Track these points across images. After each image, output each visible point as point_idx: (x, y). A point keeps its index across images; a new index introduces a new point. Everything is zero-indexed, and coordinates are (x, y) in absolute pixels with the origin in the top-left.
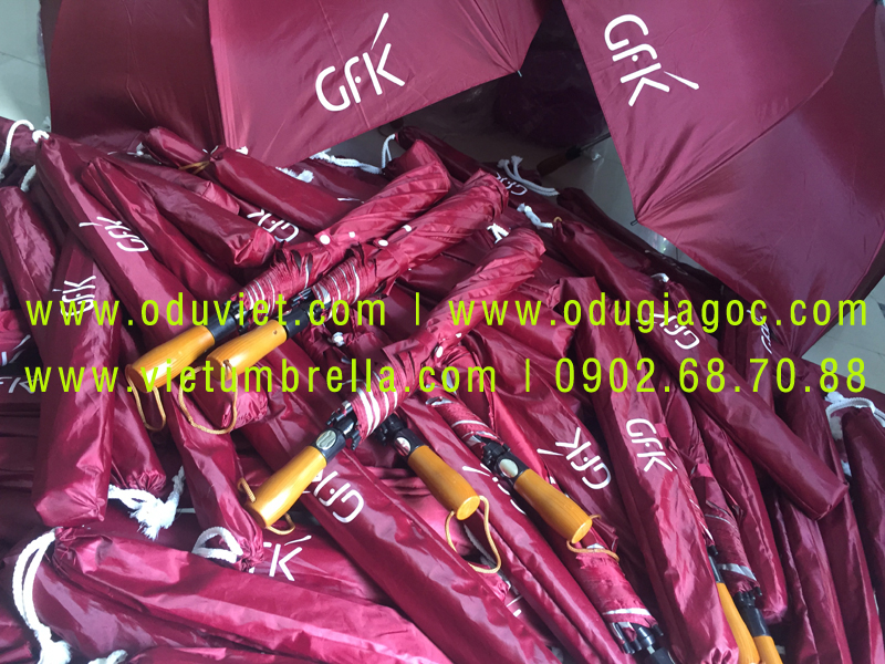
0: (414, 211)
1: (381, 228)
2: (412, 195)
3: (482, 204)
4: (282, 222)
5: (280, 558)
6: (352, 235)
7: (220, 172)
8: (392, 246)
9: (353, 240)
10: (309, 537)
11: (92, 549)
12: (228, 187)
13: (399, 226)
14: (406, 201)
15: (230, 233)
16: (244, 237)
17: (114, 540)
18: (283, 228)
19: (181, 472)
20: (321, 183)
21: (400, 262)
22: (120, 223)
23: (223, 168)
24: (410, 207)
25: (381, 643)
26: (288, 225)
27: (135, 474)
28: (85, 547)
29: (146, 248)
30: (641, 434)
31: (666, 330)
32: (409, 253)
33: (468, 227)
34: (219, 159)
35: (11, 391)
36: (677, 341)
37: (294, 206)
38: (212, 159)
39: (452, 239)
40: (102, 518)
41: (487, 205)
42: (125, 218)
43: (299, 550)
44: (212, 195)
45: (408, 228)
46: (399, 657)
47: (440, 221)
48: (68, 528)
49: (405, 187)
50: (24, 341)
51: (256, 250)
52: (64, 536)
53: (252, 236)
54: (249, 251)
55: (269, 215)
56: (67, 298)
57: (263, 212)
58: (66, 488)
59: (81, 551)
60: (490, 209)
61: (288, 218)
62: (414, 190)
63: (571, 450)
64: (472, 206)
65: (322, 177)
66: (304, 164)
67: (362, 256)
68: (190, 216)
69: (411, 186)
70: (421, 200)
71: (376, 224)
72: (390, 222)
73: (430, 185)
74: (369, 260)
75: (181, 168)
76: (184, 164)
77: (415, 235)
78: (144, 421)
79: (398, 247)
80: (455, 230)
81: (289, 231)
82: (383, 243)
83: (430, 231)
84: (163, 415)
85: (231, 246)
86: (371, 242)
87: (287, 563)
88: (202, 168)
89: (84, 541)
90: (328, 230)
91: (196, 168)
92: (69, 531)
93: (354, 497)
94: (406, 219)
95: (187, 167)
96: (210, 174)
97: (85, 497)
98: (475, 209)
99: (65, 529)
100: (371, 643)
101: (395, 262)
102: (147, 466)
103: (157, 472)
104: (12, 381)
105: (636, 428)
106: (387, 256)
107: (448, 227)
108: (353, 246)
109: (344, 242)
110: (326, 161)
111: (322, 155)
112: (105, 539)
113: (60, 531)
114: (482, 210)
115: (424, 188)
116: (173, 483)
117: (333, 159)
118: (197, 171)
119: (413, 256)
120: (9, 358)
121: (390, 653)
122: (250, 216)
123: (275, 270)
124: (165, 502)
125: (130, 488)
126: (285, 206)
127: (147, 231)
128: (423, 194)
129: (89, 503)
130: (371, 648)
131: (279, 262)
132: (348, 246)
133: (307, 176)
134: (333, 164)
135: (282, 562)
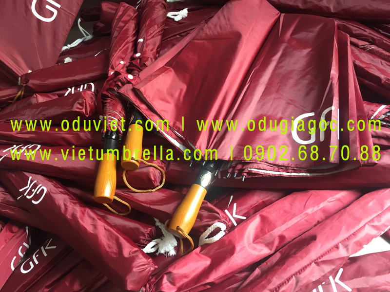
0: (134, 32)
1: (129, 50)
2: (127, 25)
3: (158, 5)
4: (82, 86)
5: (232, 215)
6: (122, 62)
7: (34, 87)
8: (143, 53)
9: (124, 65)
10: (232, 197)
11: (165, 283)
12: (45, 90)
13: (135, 43)
14: (127, 30)
15: (72, 105)
16: (80, 102)
17: (170, 270)
18: (85, 88)
19: (156, 219)
20: (78, 59)
21: (152, 57)
22: (15, 146)
23: (33, 84)
24: (131, 32)
25: (309, 208)
26: (86, 85)
27: (142, 237)
28: (162, 285)
29: (39, 146)
32: (151, 51)
33: (162, 21)
34: (27, 82)
35: (45, 255)
37: (80, 74)
38: (24, 85)
39: (161, 31)
40: (156, 267)
41: (160, 4)
42: (15, 141)
43: (235, 205)
44: (41, 99)
45: (141, 40)
46: (320, 208)
47: (150, 26)
48: (146, 285)
49: (121, 24)
50: (27, 231)
51: (90, 103)
52: (148, 290)
54: (88, 105)
55: (73, 88)
56: (29, 196)
57: (70, 89)
58: (132, 269)
59: (163, 288)
60: (163, 6)
61: (83, 82)
62: (126, 22)
64: (156, 9)
65: (76, 56)
66: (62, 57)
67: (137, 67)
68: (45, 115)
69: (123, 22)
70: (131, 26)
71: (125, 52)
72: (130, 45)
73: (129, 15)
74: (142, 66)
75: (13, 101)
76: (12, 99)
77: (147, 40)
78: (117, 213)
79: (146, 51)
80: (159, 26)
81: (89, 87)
82: (138, 55)
83: (151, 34)
84: (127, 204)
85: (78, 110)
86: (133, 58)
87: (236, 214)
88: (23, 93)
89: (159, 284)
90: (110, 68)
91: (20, 96)
92: (148, 286)
94: (135, 38)
95: (16, 98)
96: (30, 92)
97: (142, 266)
98: (158, 10)
99: (145, 286)
100: (305, 213)
101: (151, 59)
102: (143, 230)
103: (150, 229)
104: (41, 251)
106: (146, 59)
107: (156, 26)
108: (127, 67)
109: (123, 68)
110: (67, 49)
111: (64, 48)
112: (166, 274)
113: (144, 289)
114: (160, 8)
115: (129, 18)
116: (158, 226)
117: (69, 46)
118: (22, 97)
119: (155, 50)
120: (28, 244)
121: (316, 209)
122: (66, 95)
124: (164, 237)
125: (146, 245)
126: (77, 78)
127: (31, 138)
128: (131, 21)
129: (147, 266)
130: (307, 214)
132: (125, 69)
133: (68, 60)
134: (71, 48)
135: (234, 215)
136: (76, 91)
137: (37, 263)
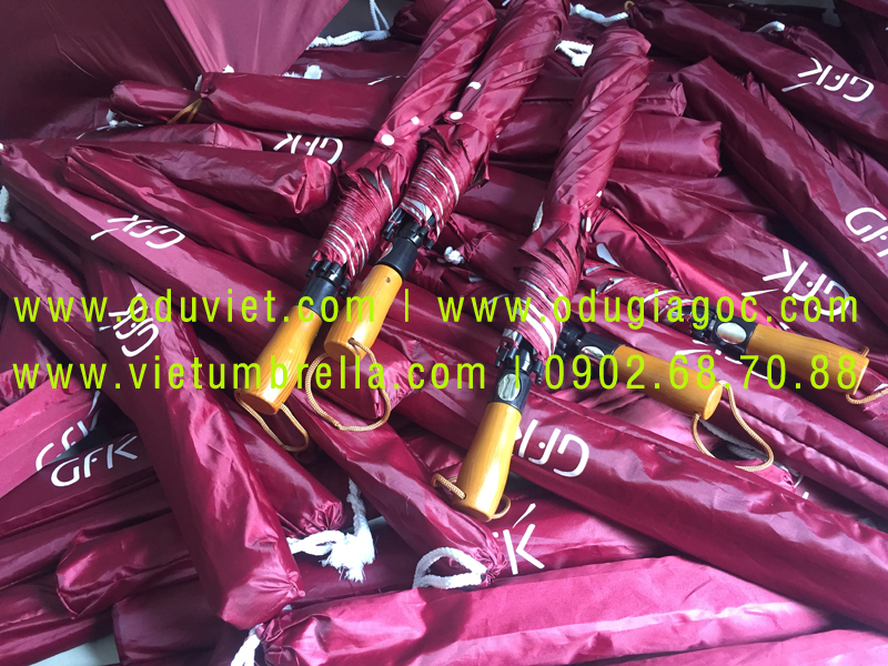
0: (470, 61)
1: (443, 99)
2: (460, 41)
3: (545, 19)
4: (317, 140)
5: (515, 546)
6: (416, 121)
7: (219, 107)
8: (469, 115)
9: (420, 127)
10: (532, 507)
11: (310, 637)
12: (238, 122)
13: (462, 87)
14: (456, 52)
15: (276, 178)
16: (295, 175)
17: (330, 613)
18: (323, 146)
19: (353, 487)
20: (335, 75)
21: (485, 130)
22: (136, 217)
23: (221, 101)
24: (463, 59)
25: (693, 607)
26: (326, 140)
27: (307, 516)
28: (300, 638)
29: (182, 237)
30: (869, 227)
31: (826, 87)
32: (489, 116)
33: (540, 56)
34: (211, 91)
35: (110, 466)
36: (845, 96)
37: (325, 114)
38: (203, 95)
39: (529, 78)
40: (302, 593)
41: (551, 17)
42: (140, 209)
43: (531, 527)
44: (224, 139)
45: (475, 85)
46: (720, 616)
47: (508, 60)
48: (269, 622)
49: (448, 35)
50: (95, 401)
51: (314, 185)
52: (269, 635)
53: (304, 171)
54: (307, 191)
55: (299, 137)
56: (123, 333)
57: (290, 136)
58: (247, 580)
59: (299, 645)
60: (555, 22)
61: (323, 131)
62: (460, 34)
63: (787, 280)
64: (537, 26)
65: (332, 66)
66: (304, 60)
67: (442, 143)
68: (216, 176)
69: (455, 31)
70: (470, 45)
71: (433, 98)
72: (449, 88)
73: (474, 21)
74: (453, 144)
75: (170, 121)
76: (170, 115)
77: (489, 90)
78: (280, 443)
79: (475, 114)
80: (530, 65)
81: (332, 148)
82: (456, 116)
83: (503, 79)
84: (303, 431)
85: (283, 193)
86: (441, 120)
87: (526, 548)
88: (195, 111)
89: (295, 632)
90: (385, 125)
91: (187, 114)
92: (272, 625)
93: (571, 442)
94: (465, 75)
95: (178, 116)
96: (210, 115)
97: (273, 579)
98: (541, 29)
99: (266, 624)
100: (681, 612)
101: (481, 134)
102: (316, 501)
103: (329, 503)
104: (105, 452)
105: (858, 222)
106: (468, 131)
107: (521, 64)
108: (423, 135)
109: (411, 133)
110: (323, 46)
111: (318, 41)
112: (320, 618)
113: (262, 630)
114: (548, 27)
115: (470, 27)
116: (350, 504)
117: (330, 41)
118: (191, 117)
119: (497, 118)
120: (87, 426)
121: (709, 614)
122: (277, 147)
123: (349, 203)
124: (352, 533)
125: (308, 534)
126: (315, 119)
127: (172, 214)
128: (472, 35)
129: (282, 585)
130: (684, 619)
131: (349, 190)
132: (417, 137)
133: (314, 72)
134: (333, 46)
135: (520, 550)
136: (301, 147)
137: (87, 474)
